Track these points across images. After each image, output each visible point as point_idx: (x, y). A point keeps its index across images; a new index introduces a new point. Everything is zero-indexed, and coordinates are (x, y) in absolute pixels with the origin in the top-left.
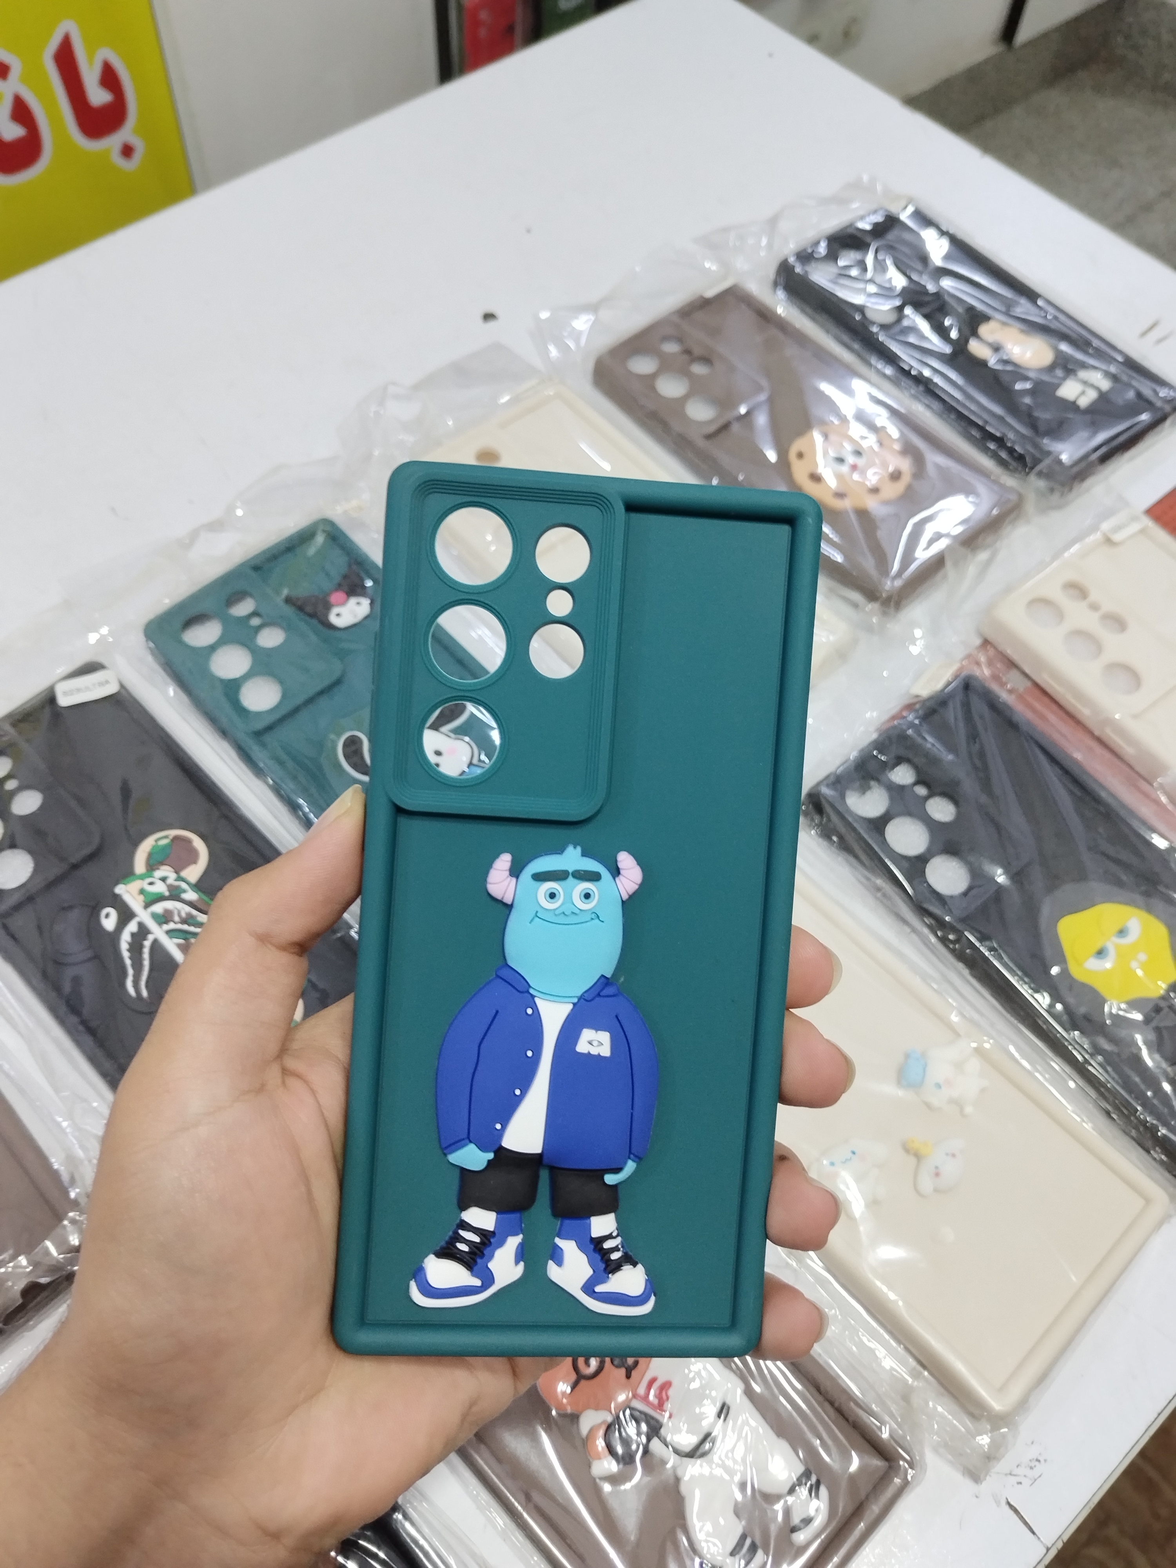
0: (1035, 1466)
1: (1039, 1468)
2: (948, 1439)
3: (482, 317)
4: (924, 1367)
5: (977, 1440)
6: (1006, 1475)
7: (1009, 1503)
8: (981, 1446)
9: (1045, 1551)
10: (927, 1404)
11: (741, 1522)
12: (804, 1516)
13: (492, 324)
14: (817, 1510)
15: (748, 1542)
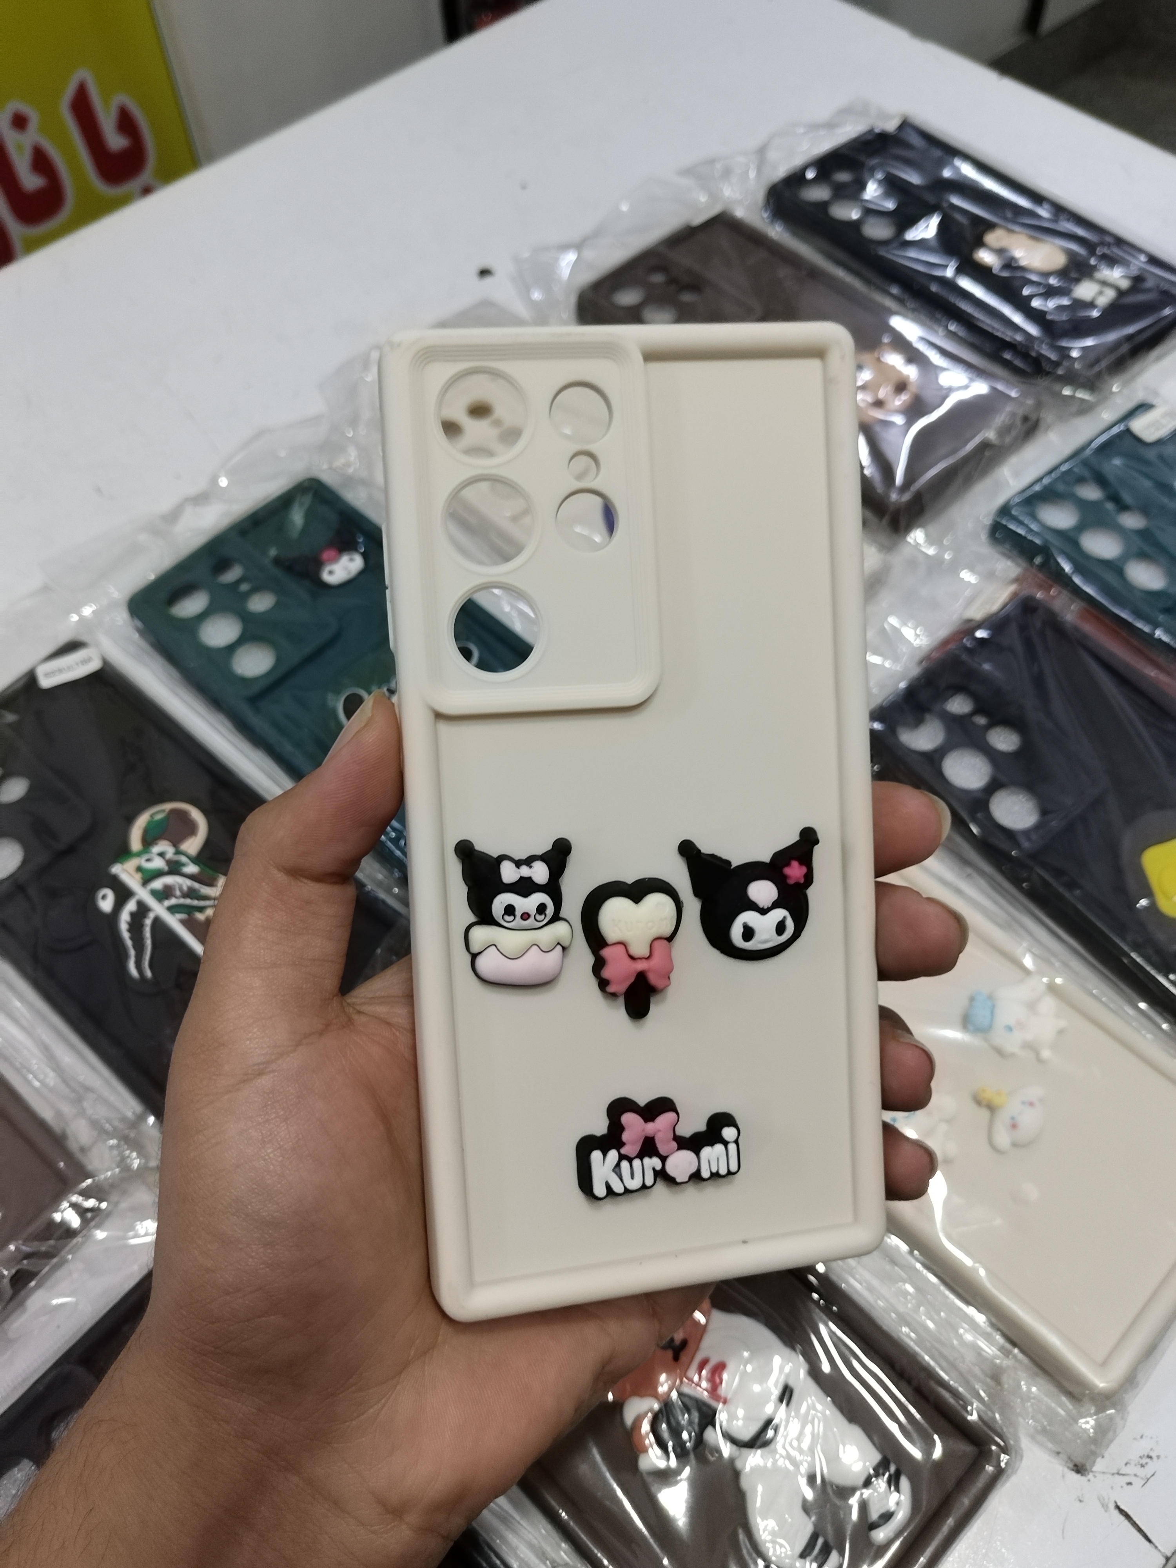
0: (1146, 1463)
1: (1152, 1466)
2: (1045, 1423)
3: (478, 271)
4: (1014, 1344)
5: (1079, 1424)
6: (1113, 1474)
7: (1118, 1507)
8: (1086, 1430)
9: (1163, 1561)
10: (1019, 1386)
11: (810, 1518)
12: (883, 1511)
13: (488, 281)
14: (898, 1504)
15: (820, 1541)
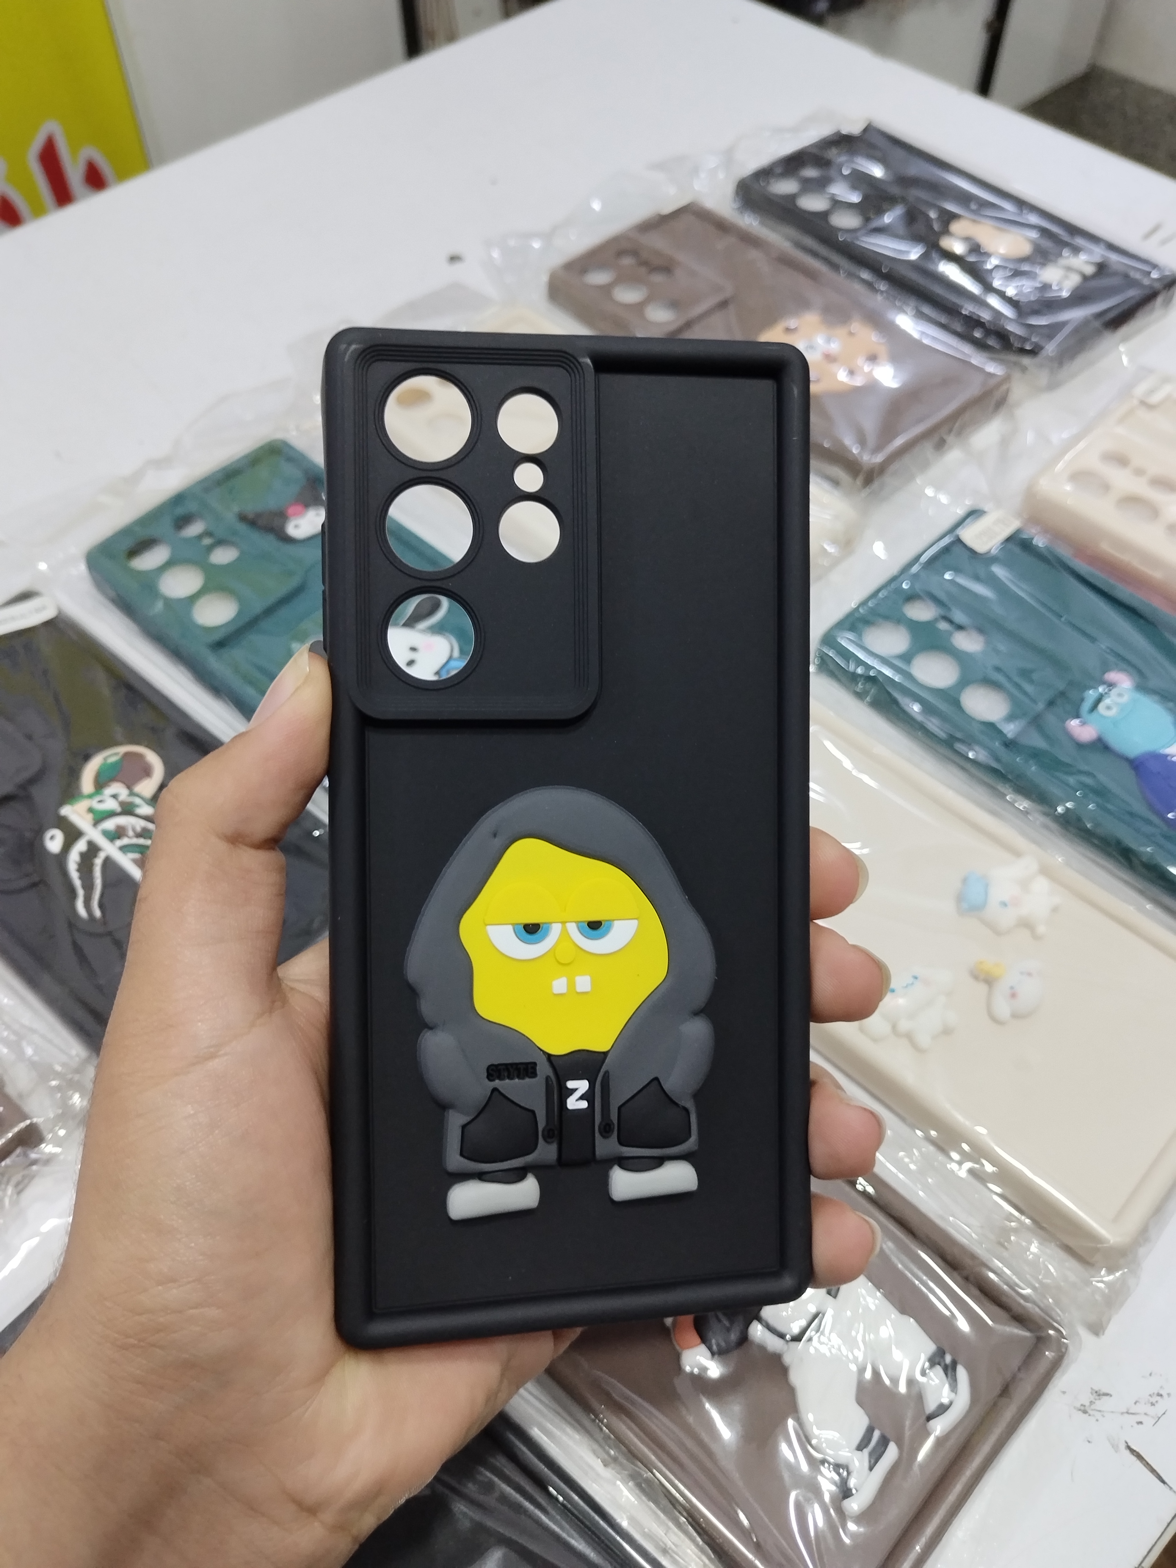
0: (1157, 1402)
1: (1162, 1404)
3: (448, 258)
6: (1122, 1413)
7: (1129, 1448)
13: (458, 267)
15: (876, 1434)
